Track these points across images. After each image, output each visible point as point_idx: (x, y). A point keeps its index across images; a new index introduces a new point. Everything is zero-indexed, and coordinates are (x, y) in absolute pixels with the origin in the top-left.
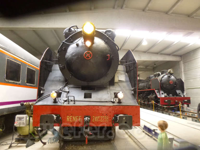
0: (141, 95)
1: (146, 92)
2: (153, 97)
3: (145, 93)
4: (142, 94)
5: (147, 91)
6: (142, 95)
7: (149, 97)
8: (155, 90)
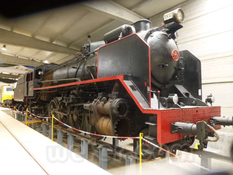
0: (60, 99)
1: (75, 92)
2: (112, 108)
3: (73, 94)
4: (60, 96)
5: (81, 87)
6: (63, 99)
7: (87, 105)
8: (121, 78)
